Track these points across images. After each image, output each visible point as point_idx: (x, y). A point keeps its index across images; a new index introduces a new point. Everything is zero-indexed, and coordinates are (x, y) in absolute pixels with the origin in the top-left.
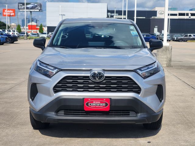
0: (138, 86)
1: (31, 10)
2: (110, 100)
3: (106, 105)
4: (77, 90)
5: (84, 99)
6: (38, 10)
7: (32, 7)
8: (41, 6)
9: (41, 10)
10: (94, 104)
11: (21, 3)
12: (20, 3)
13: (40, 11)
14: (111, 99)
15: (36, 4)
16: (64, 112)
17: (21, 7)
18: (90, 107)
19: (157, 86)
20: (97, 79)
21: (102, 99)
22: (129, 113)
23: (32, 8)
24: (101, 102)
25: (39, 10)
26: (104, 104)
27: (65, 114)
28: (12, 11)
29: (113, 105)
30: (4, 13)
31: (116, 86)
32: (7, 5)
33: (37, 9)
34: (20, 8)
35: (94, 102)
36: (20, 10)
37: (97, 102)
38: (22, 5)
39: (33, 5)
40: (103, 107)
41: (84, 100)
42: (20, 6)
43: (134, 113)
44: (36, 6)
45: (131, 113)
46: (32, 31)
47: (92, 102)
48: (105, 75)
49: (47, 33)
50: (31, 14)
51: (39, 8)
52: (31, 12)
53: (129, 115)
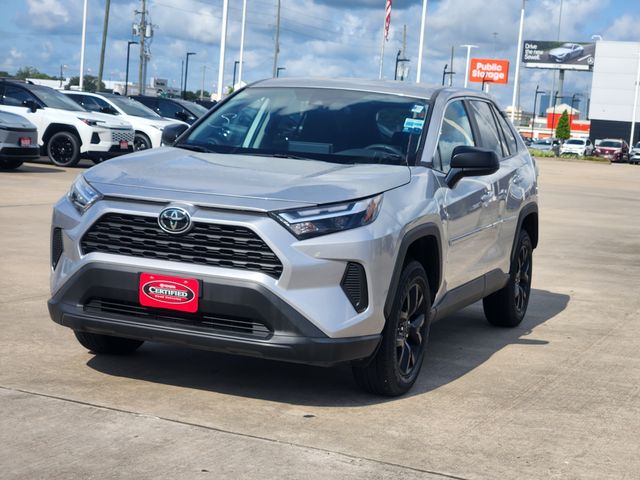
0: (276, 256)
1: (564, 66)
2: (199, 285)
3: (190, 295)
4: (130, 251)
5: (140, 274)
6: (587, 67)
7: (568, 55)
10: (161, 291)
11: (534, 43)
12: (530, 42)
14: (201, 282)
15: (581, 48)
16: (103, 305)
17: (533, 55)
18: (153, 296)
19: (344, 266)
20: (174, 227)
21: (181, 280)
22: (251, 326)
23: (568, 59)
24: (178, 288)
25: (590, 66)
26: (184, 294)
27: (103, 310)
28: (499, 68)
29: (207, 298)
30: (474, 71)
31: (218, 249)
32: (469, 47)
33: (584, 63)
34: (527, 57)
35: (162, 285)
36: (529, 65)
37: (166, 286)
38: (535, 47)
39: (570, 48)
40: (183, 300)
41: (141, 277)
42: (531, 52)
43: (265, 329)
44: (581, 54)
45: (255, 328)
47: (157, 285)
48: (193, 219)
49: (585, 140)
50: (563, 79)
51: (592, 61)
52: (562, 71)
53: (251, 331)
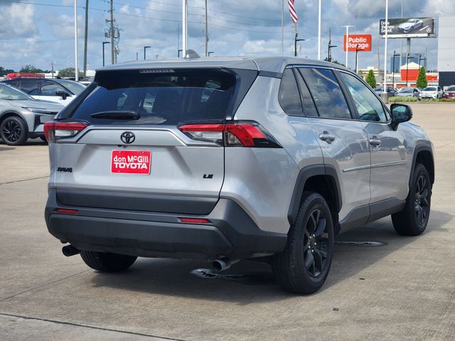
1: (409, 35)
6: (426, 35)
7: (412, 27)
8: (433, 24)
9: (432, 33)
12: (384, 20)
13: (431, 35)
15: (421, 21)
23: (412, 30)
25: (429, 34)
28: (364, 40)
32: (347, 27)
33: (424, 32)
34: (383, 31)
44: (422, 26)
46: (409, 84)
49: (436, 87)
50: (410, 45)
51: (429, 30)
52: (409, 39)
